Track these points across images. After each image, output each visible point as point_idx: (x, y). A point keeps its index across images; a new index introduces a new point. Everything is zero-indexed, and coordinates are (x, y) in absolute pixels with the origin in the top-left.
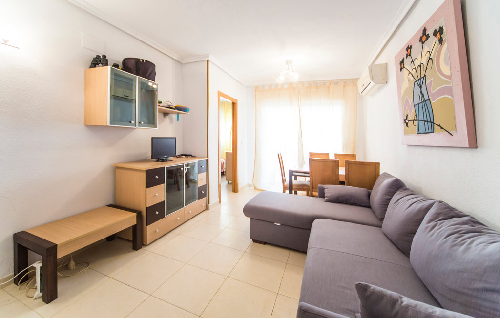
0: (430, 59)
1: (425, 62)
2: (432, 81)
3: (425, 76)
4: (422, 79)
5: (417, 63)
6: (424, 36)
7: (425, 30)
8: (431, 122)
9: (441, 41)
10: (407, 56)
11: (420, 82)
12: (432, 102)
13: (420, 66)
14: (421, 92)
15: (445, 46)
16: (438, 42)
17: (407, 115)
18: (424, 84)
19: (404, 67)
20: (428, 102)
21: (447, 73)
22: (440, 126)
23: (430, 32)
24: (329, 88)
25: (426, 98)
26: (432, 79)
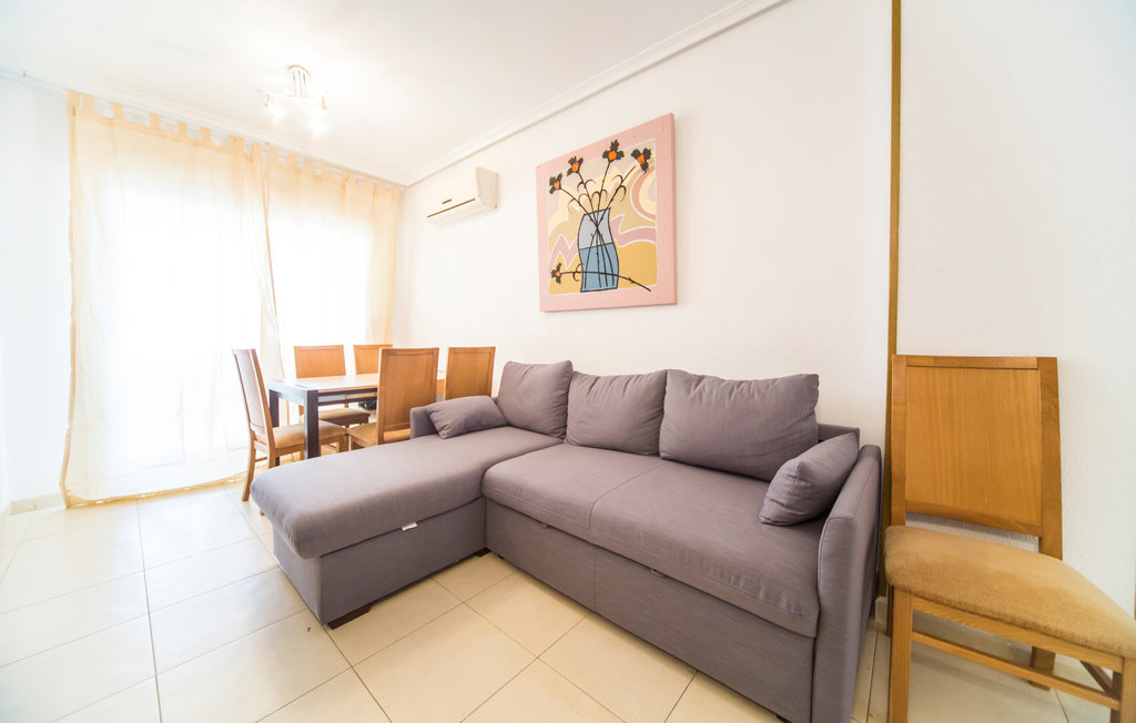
0: (620, 186)
1: (611, 190)
2: (620, 218)
3: (608, 208)
4: (601, 214)
5: (592, 188)
6: (613, 152)
7: (615, 145)
8: (613, 275)
9: (645, 167)
10: (570, 172)
11: (596, 217)
12: (618, 246)
13: (600, 194)
14: (598, 231)
15: (652, 176)
16: (639, 167)
17: (560, 265)
18: (605, 222)
19: (560, 188)
20: (610, 248)
21: (653, 211)
22: (630, 279)
23: (627, 149)
24: (344, 187)
25: (607, 240)
26: (623, 215)
